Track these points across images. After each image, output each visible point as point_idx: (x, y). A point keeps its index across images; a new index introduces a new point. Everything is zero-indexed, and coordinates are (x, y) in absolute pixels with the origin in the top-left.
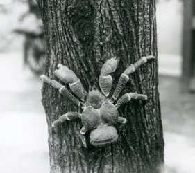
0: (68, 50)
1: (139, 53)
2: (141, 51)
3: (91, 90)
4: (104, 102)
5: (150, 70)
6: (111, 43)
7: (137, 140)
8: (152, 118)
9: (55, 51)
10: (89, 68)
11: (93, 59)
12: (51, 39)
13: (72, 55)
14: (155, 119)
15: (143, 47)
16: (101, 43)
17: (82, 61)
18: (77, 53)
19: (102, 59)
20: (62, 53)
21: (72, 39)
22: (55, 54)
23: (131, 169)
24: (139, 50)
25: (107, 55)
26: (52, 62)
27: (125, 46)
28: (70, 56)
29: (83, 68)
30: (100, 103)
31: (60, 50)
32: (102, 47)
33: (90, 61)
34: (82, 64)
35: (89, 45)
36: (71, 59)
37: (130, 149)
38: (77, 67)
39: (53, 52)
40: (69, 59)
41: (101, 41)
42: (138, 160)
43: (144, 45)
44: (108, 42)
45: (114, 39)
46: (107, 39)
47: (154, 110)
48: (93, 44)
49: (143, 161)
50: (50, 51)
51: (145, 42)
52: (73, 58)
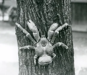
0: (30, 8)
1: (64, 9)
2: (65, 8)
3: (42, 37)
4: (48, 44)
5: (68, 17)
6: (51, 4)
7: (64, 51)
8: (69, 40)
9: (23, 9)
10: (41, 16)
11: (43, 12)
12: (21, 3)
13: (32, 10)
14: (70, 40)
15: (66, 6)
16: (47, 4)
17: (38, 13)
18: (35, 9)
19: (47, 12)
20: (27, 9)
21: (32, 2)
22: (23, 10)
23: (61, 65)
24: (64, 7)
25: (49, 10)
26: (21, 14)
27: (58, 5)
28: (31, 11)
29: (38, 16)
30: (46, 44)
31: (26, 8)
32: (47, 6)
33: (41, 13)
34: (37, 15)
35: (41, 5)
36: (32, 12)
37: (60, 55)
38: (35, 16)
39: (22, 9)
40: (31, 12)
41: (47, 3)
42: (64, 60)
43: (66, 5)
44: (50, 3)
45: (53, 2)
46: (50, 2)
47: (70, 36)
48: (43, 4)
49: (67, 61)
50: (20, 9)
51: (66, 3)
52: (33, 11)
